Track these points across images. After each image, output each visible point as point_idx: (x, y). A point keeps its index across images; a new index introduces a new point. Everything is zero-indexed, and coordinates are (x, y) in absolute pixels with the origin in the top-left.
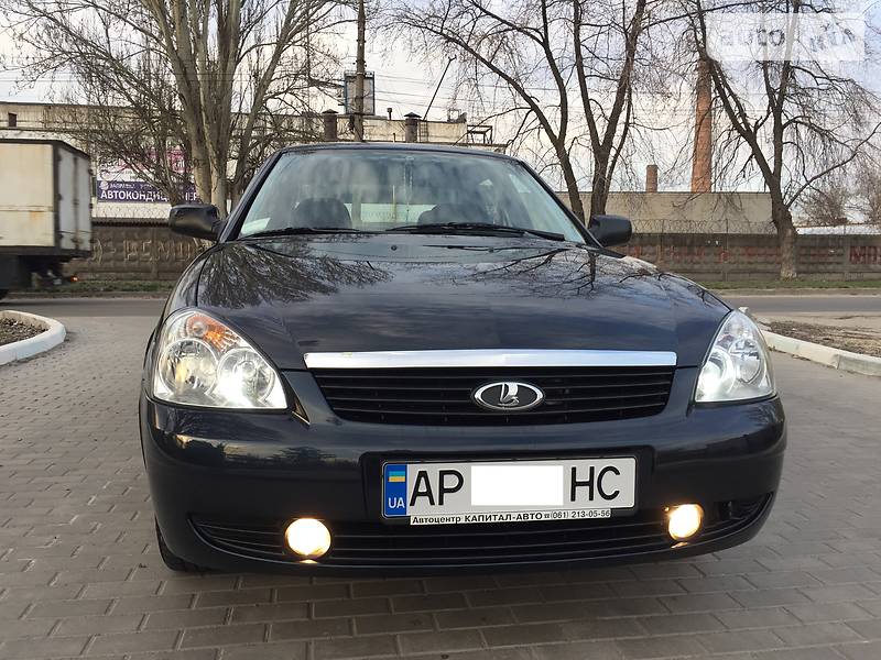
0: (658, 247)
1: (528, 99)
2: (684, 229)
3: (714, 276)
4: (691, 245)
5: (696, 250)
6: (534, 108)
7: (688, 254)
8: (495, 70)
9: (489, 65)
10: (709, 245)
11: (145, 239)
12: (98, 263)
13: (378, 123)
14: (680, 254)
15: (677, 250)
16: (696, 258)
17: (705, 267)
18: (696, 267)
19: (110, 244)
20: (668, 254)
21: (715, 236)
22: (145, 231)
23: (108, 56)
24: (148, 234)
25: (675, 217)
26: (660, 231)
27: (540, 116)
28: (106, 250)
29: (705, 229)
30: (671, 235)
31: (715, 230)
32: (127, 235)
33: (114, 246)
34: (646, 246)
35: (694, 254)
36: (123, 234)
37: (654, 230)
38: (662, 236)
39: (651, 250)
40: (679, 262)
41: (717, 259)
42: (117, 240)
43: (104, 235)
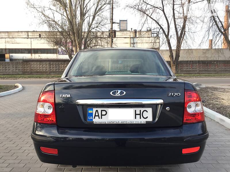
0: (197, 64)
1: (160, 25)
2: (205, 59)
3: (214, 72)
4: (208, 63)
5: (209, 65)
6: (161, 28)
7: (206, 66)
8: (152, 18)
9: (150, 17)
10: (213, 64)
11: (65, 64)
12: (55, 70)
13: (128, 32)
14: (204, 66)
15: (203, 65)
16: (209, 67)
17: (212, 70)
18: (209, 70)
19: (57, 66)
20: (201, 66)
21: (214, 61)
22: (65, 63)
23: (54, 21)
24: (66, 63)
25: (203, 56)
26: (198, 60)
27: (163, 30)
28: (56, 67)
29: (212, 59)
30: (201, 61)
31: (215, 59)
32: (61, 63)
33: (58, 66)
34: (194, 64)
35: (208, 66)
36: (60, 63)
37: (196, 60)
38: (199, 61)
39: (196, 65)
40: (204, 68)
41: (215, 67)
42: (58, 65)
43: (56, 64)
